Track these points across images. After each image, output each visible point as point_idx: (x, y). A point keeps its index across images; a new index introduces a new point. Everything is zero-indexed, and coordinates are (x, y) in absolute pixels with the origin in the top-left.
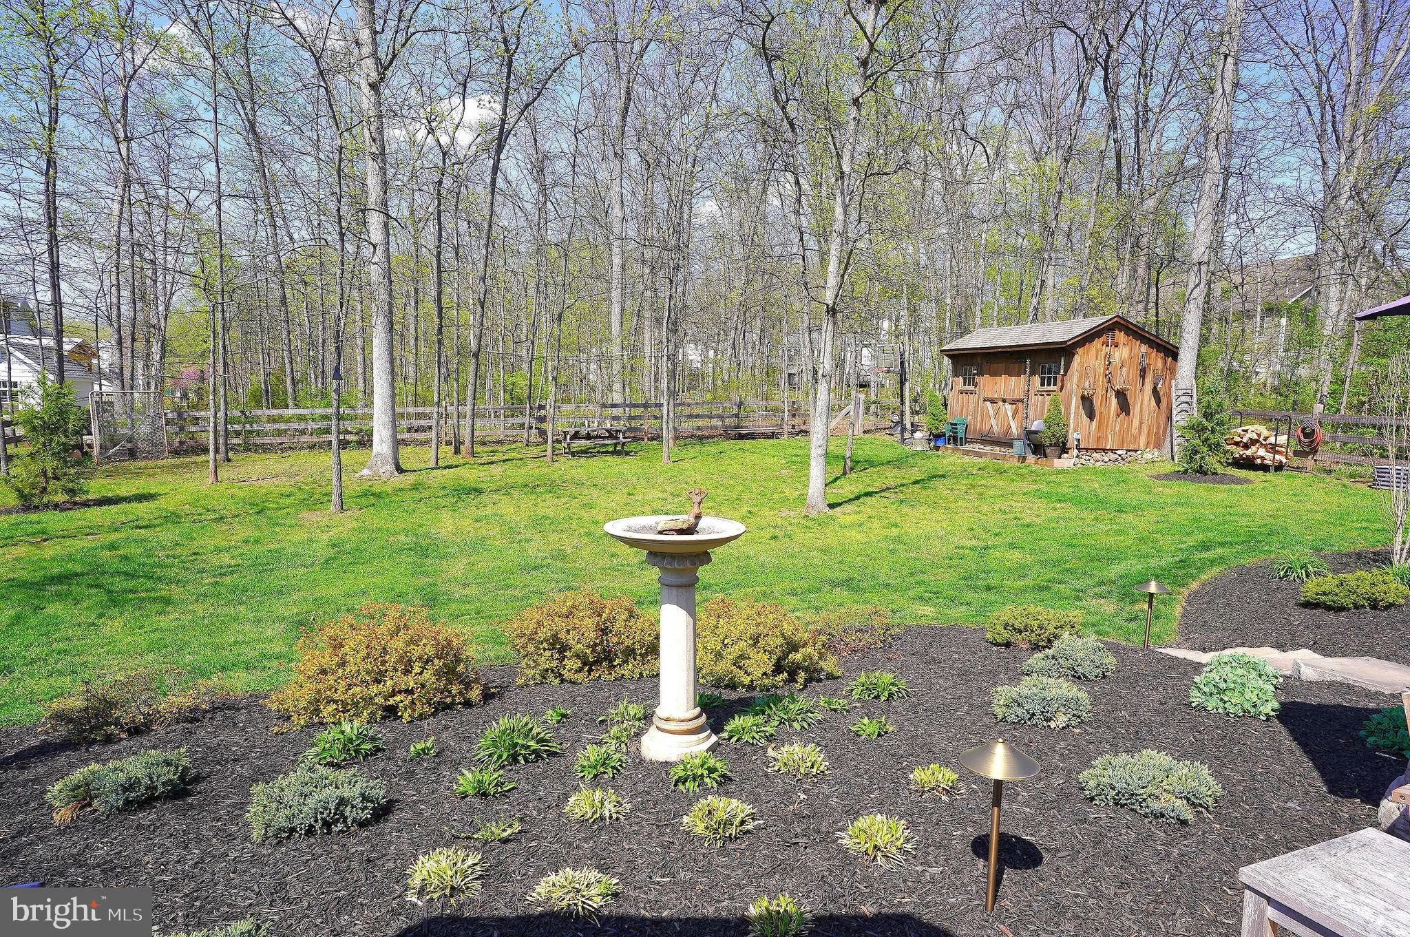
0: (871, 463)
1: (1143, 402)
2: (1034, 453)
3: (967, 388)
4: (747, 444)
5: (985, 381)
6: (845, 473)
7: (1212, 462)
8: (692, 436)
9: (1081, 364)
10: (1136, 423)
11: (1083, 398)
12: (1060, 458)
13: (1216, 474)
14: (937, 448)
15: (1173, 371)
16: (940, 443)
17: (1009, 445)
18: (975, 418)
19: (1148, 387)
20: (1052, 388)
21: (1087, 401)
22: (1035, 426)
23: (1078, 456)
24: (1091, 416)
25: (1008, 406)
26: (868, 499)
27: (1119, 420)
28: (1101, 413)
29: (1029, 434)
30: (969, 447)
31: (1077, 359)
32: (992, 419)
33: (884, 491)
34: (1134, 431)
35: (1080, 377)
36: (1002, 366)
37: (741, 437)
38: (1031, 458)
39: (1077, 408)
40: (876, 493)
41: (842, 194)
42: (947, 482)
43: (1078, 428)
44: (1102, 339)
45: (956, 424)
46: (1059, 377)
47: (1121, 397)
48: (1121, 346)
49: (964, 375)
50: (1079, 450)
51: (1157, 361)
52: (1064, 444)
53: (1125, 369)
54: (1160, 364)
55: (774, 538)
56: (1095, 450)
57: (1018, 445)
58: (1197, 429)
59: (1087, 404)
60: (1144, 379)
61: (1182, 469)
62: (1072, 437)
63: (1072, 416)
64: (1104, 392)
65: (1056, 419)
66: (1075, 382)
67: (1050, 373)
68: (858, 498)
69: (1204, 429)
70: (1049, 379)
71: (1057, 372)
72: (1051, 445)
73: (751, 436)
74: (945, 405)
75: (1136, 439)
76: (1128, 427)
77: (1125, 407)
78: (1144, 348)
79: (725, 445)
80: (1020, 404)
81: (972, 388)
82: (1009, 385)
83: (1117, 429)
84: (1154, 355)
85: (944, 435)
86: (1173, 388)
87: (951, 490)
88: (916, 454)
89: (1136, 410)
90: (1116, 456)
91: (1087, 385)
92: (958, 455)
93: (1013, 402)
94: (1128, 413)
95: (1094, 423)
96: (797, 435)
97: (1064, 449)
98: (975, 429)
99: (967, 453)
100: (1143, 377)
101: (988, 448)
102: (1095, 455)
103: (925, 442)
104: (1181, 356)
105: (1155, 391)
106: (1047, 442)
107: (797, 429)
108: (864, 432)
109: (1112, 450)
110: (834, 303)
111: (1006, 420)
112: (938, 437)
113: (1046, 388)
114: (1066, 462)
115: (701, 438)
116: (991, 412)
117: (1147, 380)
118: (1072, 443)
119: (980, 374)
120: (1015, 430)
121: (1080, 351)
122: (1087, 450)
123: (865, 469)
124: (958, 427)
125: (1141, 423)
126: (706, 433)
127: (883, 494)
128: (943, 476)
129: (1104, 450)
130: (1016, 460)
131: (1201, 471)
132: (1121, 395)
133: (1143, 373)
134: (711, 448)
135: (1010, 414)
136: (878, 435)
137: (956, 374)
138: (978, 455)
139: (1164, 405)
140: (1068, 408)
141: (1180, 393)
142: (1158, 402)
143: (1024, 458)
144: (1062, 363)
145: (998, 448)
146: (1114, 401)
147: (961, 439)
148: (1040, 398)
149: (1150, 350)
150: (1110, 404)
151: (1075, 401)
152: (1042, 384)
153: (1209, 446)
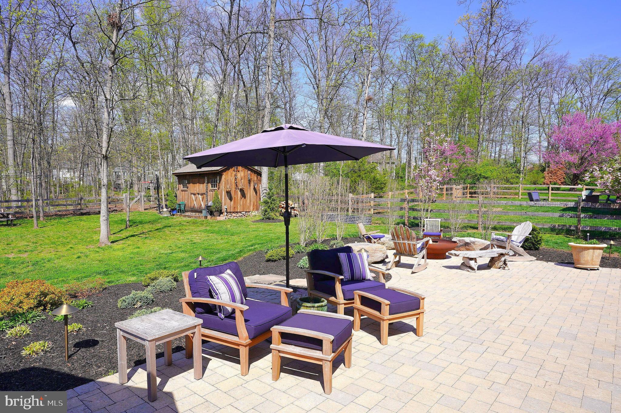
0: (141, 223)
1: (250, 193)
2: (211, 215)
3: (184, 189)
4: (84, 217)
5: (191, 186)
6: (126, 228)
7: (272, 214)
8: (56, 215)
9: (225, 179)
10: (248, 201)
11: (227, 192)
12: (220, 216)
13: (273, 219)
14: (174, 215)
15: (260, 181)
16: (174, 213)
17: (201, 212)
18: (188, 201)
19: (252, 187)
20: (215, 188)
21: (229, 193)
22: (210, 204)
23: (226, 215)
24: (231, 199)
25: (200, 196)
26: (133, 238)
27: (242, 200)
28: (234, 198)
29: (208, 207)
30: (187, 214)
31: (223, 177)
32: (195, 202)
33: (141, 234)
34: (248, 204)
35: (225, 184)
36: (197, 180)
37: (82, 214)
38: (209, 217)
39: (225, 196)
40: (137, 235)
41: (107, 107)
42: (170, 229)
43: (226, 204)
44: (233, 169)
45: (180, 204)
46: (218, 184)
47: (242, 192)
48: (240, 172)
49: (183, 184)
50: (227, 212)
51: (254, 177)
52: (221, 210)
53: (243, 180)
54: (255, 178)
55: (79, 257)
56: (233, 212)
57: (204, 212)
58: (266, 202)
59: (229, 194)
60: (250, 184)
61: (262, 218)
62: (224, 208)
63: (223, 199)
64: (235, 189)
65: (217, 201)
66: (223, 186)
67: (214, 182)
68: (127, 238)
69: (268, 203)
70: (214, 185)
71: (217, 182)
72: (216, 211)
73: (88, 214)
74: (176, 196)
75: (249, 207)
76: (245, 202)
77: (243, 195)
78: (249, 172)
79: (73, 218)
80: (205, 195)
81: (186, 189)
82: (200, 188)
83: (241, 204)
84: (253, 175)
85: (176, 209)
86: (260, 187)
87: (171, 232)
88: (164, 218)
89: (248, 196)
90: (242, 214)
91: (228, 187)
92: (182, 217)
93: (202, 194)
94: (245, 198)
95: (232, 202)
96: (112, 212)
97: (221, 213)
98: (188, 206)
99: (185, 216)
100: (250, 183)
101: (194, 214)
102: (233, 214)
103: (168, 213)
104: (263, 175)
105: (255, 189)
106: (214, 210)
107: (112, 209)
108: (145, 209)
109: (240, 212)
110: (106, 154)
111: (199, 202)
112: (173, 210)
113: (213, 188)
114: (222, 218)
115: (61, 215)
116: (194, 199)
117: (251, 185)
118: (224, 210)
119: (189, 183)
120: (203, 206)
121: (224, 173)
122: (230, 212)
123: (138, 225)
124: (181, 205)
125: (250, 201)
126: (64, 213)
127: (140, 236)
128: (170, 226)
129: (237, 212)
130: (204, 218)
131: (269, 219)
132: (242, 191)
133: (250, 181)
134: (64, 220)
135: (201, 199)
136: (151, 210)
137: (180, 183)
138: (189, 217)
139: (258, 194)
140: (221, 196)
141: (263, 189)
142: (256, 193)
143: (207, 217)
144: (218, 178)
145: (197, 214)
146: (239, 193)
147: (183, 210)
148: (211, 192)
149: (252, 173)
150: (238, 195)
151: (224, 193)
152: (212, 187)
153: (270, 209)
